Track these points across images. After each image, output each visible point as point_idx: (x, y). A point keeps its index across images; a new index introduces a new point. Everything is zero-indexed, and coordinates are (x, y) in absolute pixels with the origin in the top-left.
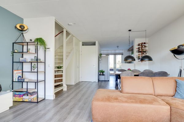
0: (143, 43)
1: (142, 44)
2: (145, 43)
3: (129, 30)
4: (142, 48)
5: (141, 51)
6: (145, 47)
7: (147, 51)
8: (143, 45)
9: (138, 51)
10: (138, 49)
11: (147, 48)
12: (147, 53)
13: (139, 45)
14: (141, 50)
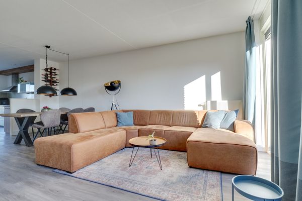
0: (53, 69)
1: (51, 69)
2: (55, 69)
3: (47, 47)
4: (51, 76)
5: (49, 80)
6: (56, 75)
7: (57, 81)
8: (53, 71)
9: (44, 79)
10: (44, 77)
11: (57, 77)
12: (57, 84)
13: (46, 70)
14: (49, 78)
